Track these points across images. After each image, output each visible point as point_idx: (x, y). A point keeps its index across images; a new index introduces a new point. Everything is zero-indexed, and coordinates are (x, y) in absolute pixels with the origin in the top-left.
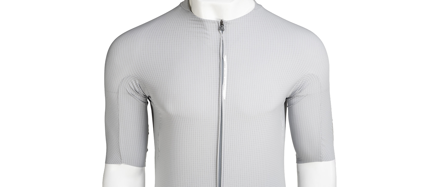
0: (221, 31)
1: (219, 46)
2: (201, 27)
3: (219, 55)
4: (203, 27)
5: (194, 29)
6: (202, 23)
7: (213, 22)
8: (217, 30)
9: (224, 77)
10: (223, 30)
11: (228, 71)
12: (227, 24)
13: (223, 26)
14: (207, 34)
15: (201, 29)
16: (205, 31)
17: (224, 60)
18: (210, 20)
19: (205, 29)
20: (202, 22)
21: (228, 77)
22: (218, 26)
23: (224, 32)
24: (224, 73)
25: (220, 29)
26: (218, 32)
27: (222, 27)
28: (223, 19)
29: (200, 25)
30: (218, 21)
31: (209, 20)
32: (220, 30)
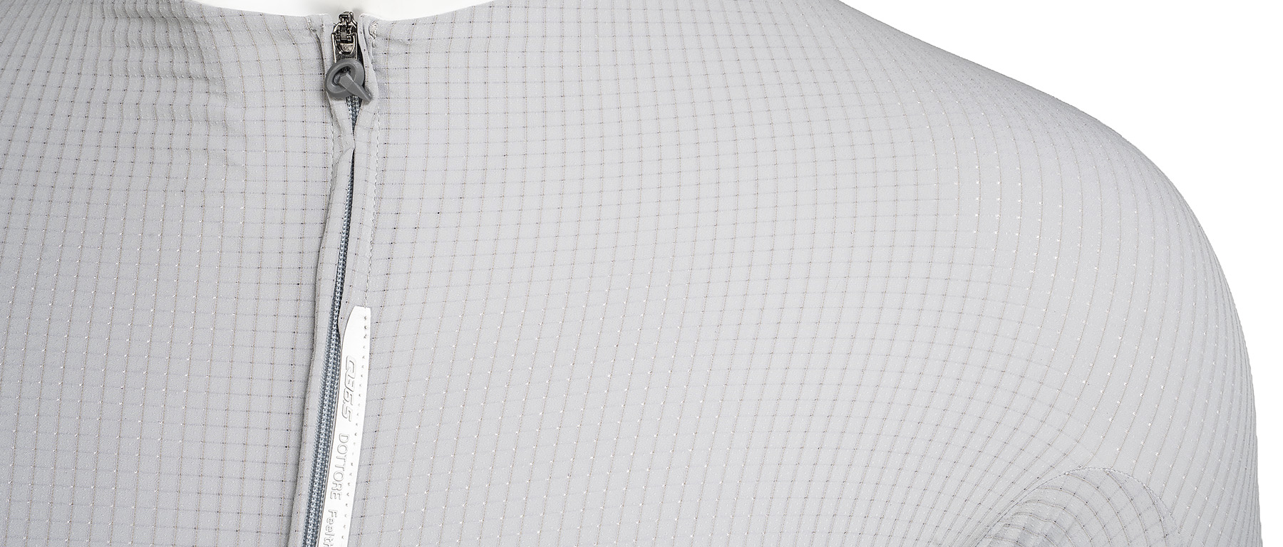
0: (342, 108)
1: (318, 228)
2: (179, 67)
3: (310, 304)
4: (195, 69)
5: (151, 83)
6: (189, 41)
7: (281, 30)
8: (314, 98)
9: (329, 504)
10: (358, 98)
11: (370, 448)
12: (393, 48)
13: (355, 62)
14: (226, 126)
15: (184, 84)
16: (217, 102)
17: (346, 351)
18: (252, 14)
19: (212, 88)
20: (188, 26)
21: (362, 499)
22: (316, 63)
23: (366, 112)
24: (334, 461)
25: (332, 87)
26: (316, 111)
27: (347, 69)
28: (359, 11)
29: (179, 57)
30: (316, 24)
31: (241, 15)
32: (338, 97)
